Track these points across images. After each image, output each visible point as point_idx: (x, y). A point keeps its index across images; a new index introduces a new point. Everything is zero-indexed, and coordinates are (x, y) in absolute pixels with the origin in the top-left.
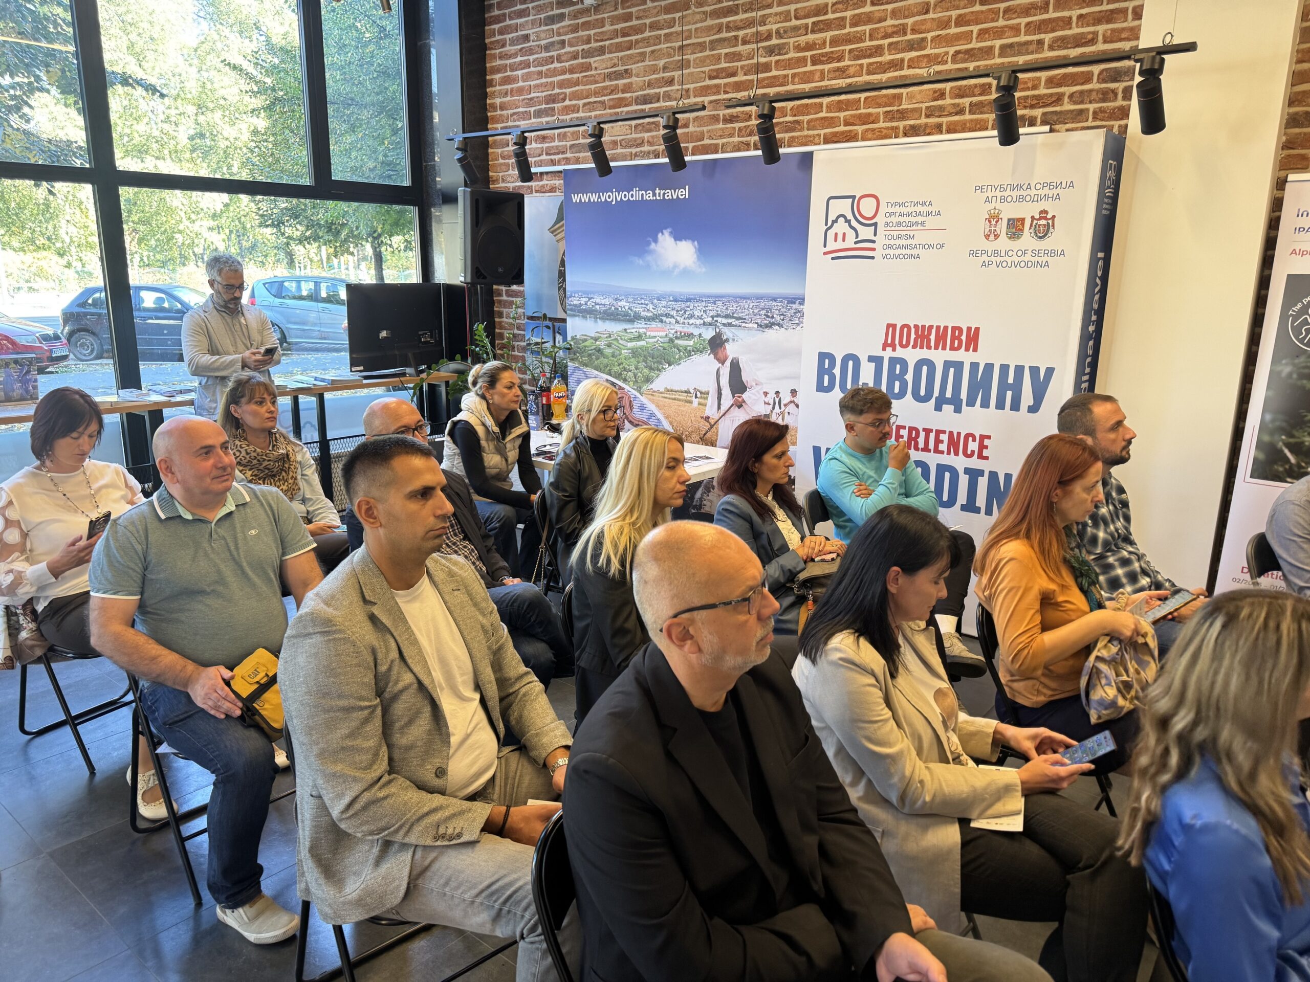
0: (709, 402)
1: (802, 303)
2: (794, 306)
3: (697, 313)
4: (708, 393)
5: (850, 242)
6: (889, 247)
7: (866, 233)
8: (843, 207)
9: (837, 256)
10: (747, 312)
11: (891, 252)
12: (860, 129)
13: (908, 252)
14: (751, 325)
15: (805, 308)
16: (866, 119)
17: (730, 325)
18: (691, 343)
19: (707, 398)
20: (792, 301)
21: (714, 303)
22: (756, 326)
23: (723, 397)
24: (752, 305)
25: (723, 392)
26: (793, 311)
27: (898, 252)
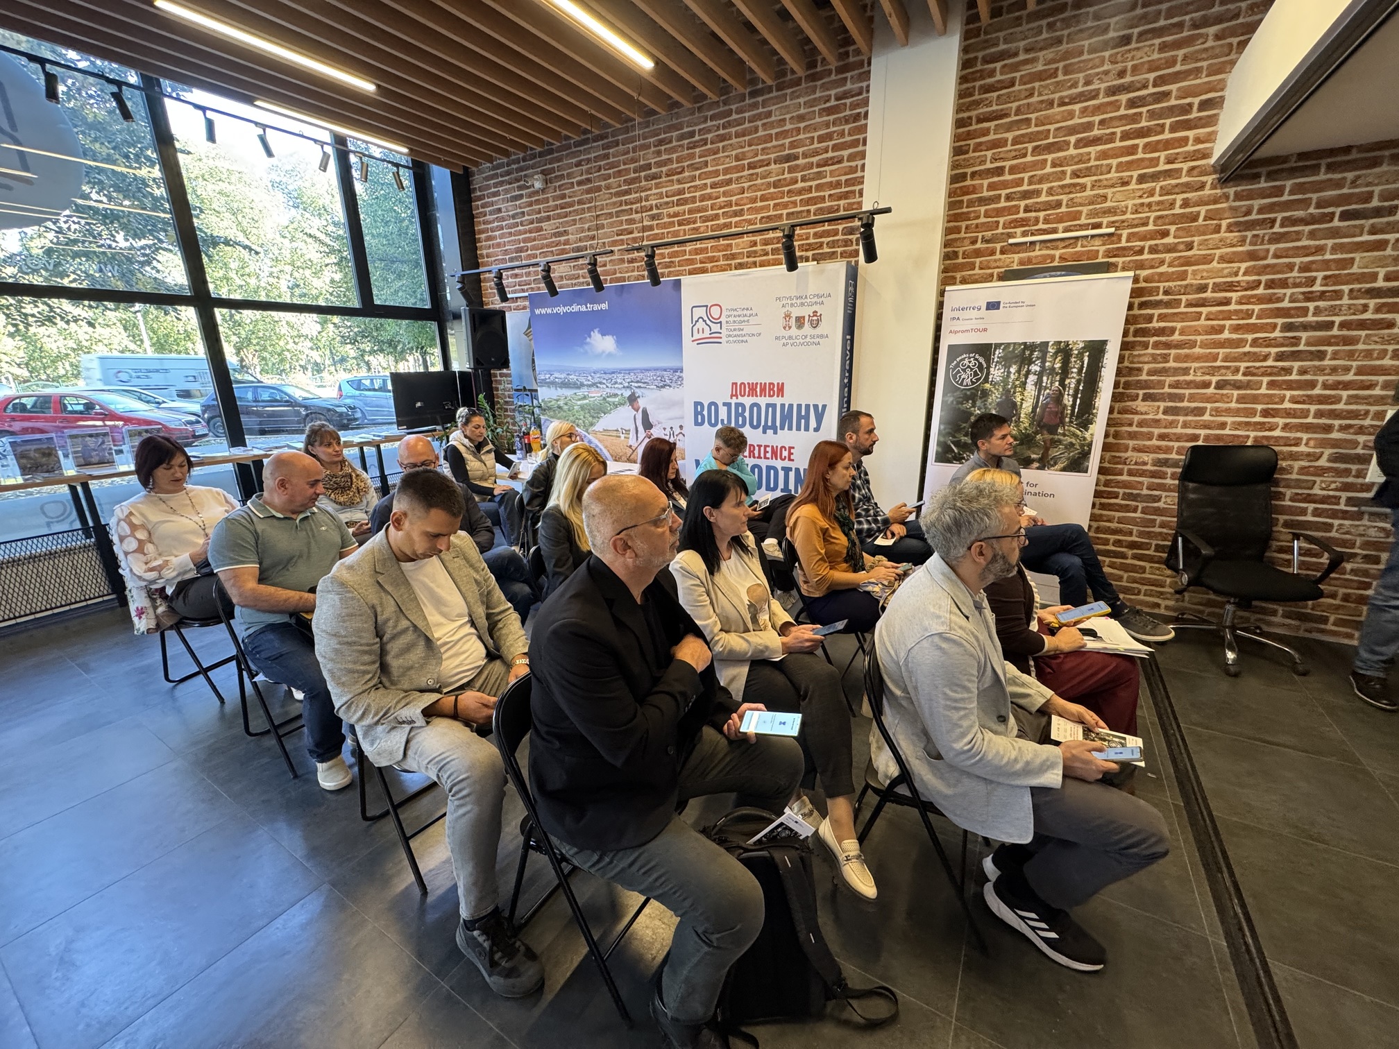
1: (682, 372)
5: (707, 334)
6: (730, 336)
7: (715, 328)
8: (701, 312)
9: (700, 342)
11: (731, 339)
12: (709, 265)
13: (741, 339)
15: (683, 375)
16: (712, 259)
20: (676, 371)
27: (735, 339)
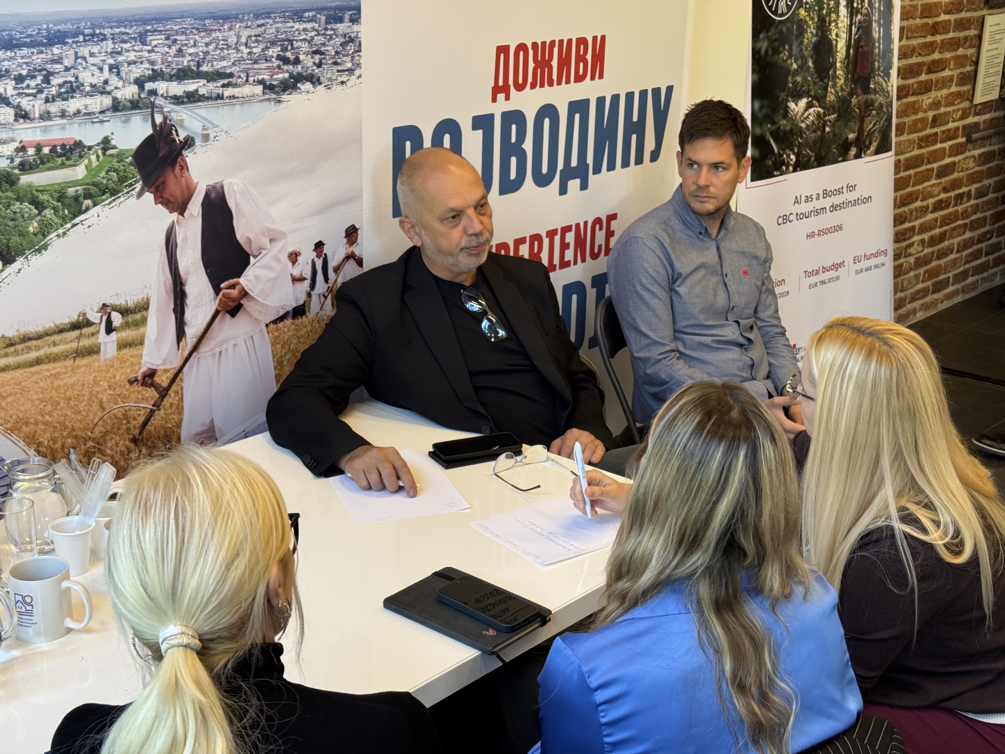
0: (151, 329)
2: (341, 27)
3: (88, 77)
4: (144, 307)
10: (234, 55)
14: (247, 90)
17: (192, 98)
18: (79, 172)
19: (144, 321)
21: (142, 38)
22: (259, 89)
23: (190, 301)
24: (245, 34)
25: (188, 289)
26: (339, 40)
